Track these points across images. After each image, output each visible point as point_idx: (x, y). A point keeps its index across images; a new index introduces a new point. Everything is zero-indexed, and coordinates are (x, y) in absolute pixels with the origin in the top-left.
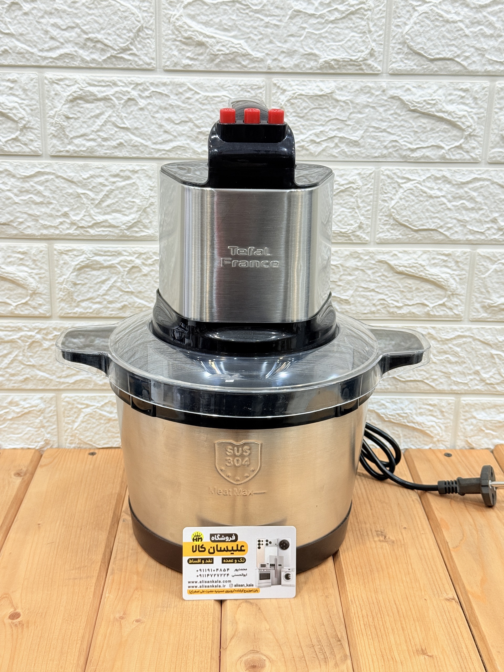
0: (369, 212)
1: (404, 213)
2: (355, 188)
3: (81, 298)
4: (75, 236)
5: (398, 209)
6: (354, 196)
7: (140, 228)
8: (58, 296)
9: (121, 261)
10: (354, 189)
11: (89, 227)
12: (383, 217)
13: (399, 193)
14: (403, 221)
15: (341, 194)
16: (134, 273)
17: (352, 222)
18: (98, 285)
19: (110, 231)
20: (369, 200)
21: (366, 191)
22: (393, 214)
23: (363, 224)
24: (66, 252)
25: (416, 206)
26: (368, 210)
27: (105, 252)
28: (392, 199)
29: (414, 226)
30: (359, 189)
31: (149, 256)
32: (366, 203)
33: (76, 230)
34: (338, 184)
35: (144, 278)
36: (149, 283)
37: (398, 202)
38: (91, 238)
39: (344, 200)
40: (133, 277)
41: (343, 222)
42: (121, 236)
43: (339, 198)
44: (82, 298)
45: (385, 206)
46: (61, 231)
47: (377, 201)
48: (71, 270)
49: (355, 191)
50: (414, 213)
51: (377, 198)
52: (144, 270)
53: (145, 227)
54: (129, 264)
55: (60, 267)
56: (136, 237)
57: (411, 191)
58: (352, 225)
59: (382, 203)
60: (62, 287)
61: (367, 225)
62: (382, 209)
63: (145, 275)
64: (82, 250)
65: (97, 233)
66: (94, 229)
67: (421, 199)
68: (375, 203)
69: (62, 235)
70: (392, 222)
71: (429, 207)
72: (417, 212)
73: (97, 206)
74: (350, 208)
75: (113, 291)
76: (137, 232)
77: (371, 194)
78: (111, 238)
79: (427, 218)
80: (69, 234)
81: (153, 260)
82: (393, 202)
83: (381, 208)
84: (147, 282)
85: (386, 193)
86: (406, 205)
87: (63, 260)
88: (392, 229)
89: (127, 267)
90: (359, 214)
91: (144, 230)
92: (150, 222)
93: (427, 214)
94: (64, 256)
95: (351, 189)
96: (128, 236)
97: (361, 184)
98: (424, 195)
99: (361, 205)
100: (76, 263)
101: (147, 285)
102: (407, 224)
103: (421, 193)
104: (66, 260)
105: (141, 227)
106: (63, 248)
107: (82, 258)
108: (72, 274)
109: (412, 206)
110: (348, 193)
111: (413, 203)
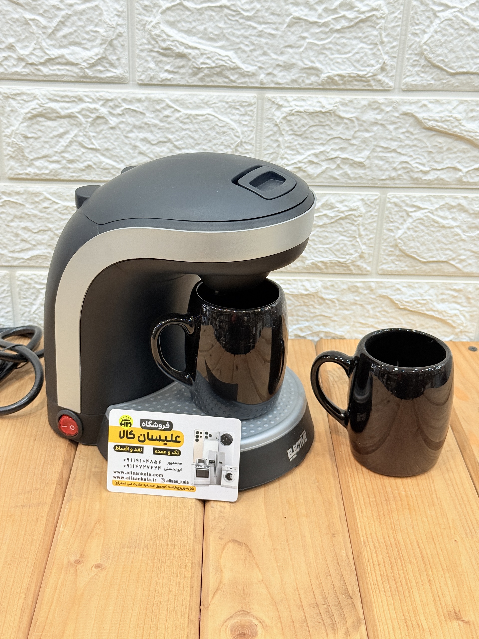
0: (395, 49)
1: (439, 51)
2: (379, 16)
3: (34, 155)
4: (24, 75)
5: (431, 45)
6: (378, 27)
7: (105, 67)
8: (5, 152)
9: (83, 109)
10: (378, 18)
11: (42, 64)
12: (413, 56)
13: (434, 24)
14: (438, 62)
15: (361, 25)
16: (99, 124)
17: (373, 62)
18: (55, 139)
19: (68, 70)
20: (395, 34)
21: (392, 21)
22: (425, 53)
23: (387, 65)
24: (14, 96)
25: (455, 42)
26: (394, 47)
27: (62, 97)
28: (425, 32)
29: (451, 68)
30: (384, 18)
31: (117, 103)
32: (392, 37)
33: (24, 67)
34: (358, 11)
35: (112, 131)
36: (118, 138)
37: (432, 36)
38: (45, 79)
39: (364, 33)
40: (98, 130)
41: (361, 63)
42: (82, 77)
43: (358, 30)
44: (36, 156)
45: (415, 41)
46: (6, 69)
47: (406, 35)
48: (20, 119)
49: (378, 21)
50: (451, 51)
51: (406, 30)
52: (111, 122)
53: (112, 65)
54: (92, 113)
55: (6, 115)
56: (101, 78)
57: (450, 22)
58: (373, 66)
59: (412, 37)
60: (10, 141)
61: (391, 66)
62: (411, 46)
63: (112, 128)
64: (32, 94)
65: (51, 72)
66: (48, 67)
67: (462, 32)
68: (403, 37)
69: (8, 74)
70: (423, 62)
71: (470, 43)
72: (456, 49)
73: (51, 36)
74: (371, 44)
75: (74, 147)
76: (101, 72)
77: (398, 26)
78: (69, 79)
79: (467, 58)
80: (16, 73)
81: (122, 108)
82: (426, 37)
83: (411, 44)
84: (116, 136)
85: (417, 24)
86: (442, 41)
87: (9, 106)
88: (423, 72)
89: (89, 117)
90: (382, 52)
91: (110, 69)
92: (118, 59)
93: (468, 53)
94: (11, 101)
95: (374, 18)
96: (90, 77)
97: (387, 12)
98: (466, 27)
99: (385, 40)
100: (26, 111)
101: (115, 141)
102: (442, 65)
103: (462, 25)
104: (14, 107)
105: (107, 65)
106: (9, 91)
107: (33, 104)
108: (22, 125)
109: (450, 42)
110: (369, 23)
111: (451, 38)
